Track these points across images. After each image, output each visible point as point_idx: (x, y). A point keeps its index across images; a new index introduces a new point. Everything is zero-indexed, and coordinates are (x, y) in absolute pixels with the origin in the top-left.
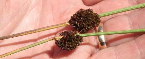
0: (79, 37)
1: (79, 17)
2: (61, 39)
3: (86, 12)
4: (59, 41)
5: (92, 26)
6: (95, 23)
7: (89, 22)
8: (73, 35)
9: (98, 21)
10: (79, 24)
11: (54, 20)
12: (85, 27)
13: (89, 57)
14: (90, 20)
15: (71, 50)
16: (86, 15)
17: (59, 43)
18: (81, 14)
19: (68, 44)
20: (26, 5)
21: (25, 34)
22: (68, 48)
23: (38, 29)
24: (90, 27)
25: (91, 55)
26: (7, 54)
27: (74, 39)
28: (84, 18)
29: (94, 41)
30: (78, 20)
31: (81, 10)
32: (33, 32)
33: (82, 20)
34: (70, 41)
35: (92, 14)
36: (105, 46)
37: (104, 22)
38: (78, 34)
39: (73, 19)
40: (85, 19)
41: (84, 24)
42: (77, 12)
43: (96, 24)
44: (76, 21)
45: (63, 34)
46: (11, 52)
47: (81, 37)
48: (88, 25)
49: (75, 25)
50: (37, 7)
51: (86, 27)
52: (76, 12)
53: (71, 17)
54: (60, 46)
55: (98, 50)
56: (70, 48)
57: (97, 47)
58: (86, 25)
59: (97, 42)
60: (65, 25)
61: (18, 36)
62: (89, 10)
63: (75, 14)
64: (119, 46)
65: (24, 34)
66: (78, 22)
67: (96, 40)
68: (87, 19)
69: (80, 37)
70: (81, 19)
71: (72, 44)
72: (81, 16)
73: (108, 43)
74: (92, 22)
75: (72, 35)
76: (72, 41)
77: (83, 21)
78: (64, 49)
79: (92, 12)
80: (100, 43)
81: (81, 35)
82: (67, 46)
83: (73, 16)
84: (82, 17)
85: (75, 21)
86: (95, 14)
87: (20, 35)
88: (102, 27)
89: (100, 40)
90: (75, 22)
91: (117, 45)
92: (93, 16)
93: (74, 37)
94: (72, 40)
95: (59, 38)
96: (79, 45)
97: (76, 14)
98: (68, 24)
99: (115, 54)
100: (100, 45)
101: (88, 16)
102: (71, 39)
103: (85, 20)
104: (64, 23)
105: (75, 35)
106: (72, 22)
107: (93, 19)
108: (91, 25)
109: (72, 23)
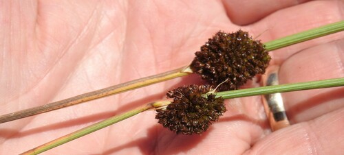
0: (214, 100)
1: (214, 51)
2: (170, 105)
3: (231, 40)
4: (165, 112)
5: (250, 73)
6: (255, 65)
7: (240, 64)
8: (198, 95)
9: (261, 59)
10: (216, 70)
11: (157, 64)
12: (232, 77)
13: (246, 150)
14: (243, 57)
15: (196, 132)
16: (231, 47)
17: (164, 117)
18: (218, 45)
19: (188, 118)
20: (85, 30)
21: (83, 102)
22: (188, 127)
23: (115, 87)
24: (244, 76)
25: (252, 146)
26: (36, 151)
27: (201, 105)
28: (227, 53)
29: (258, 110)
30: (212, 59)
31: (220, 34)
32: (101, 95)
33: (222, 60)
34: (191, 109)
35: (246, 44)
36: (286, 121)
37: (280, 64)
38: (212, 92)
39: (200, 57)
40: (228, 56)
41: (227, 69)
42: (210, 39)
43: (257, 68)
44: (207, 62)
45: (174, 93)
46: (44, 145)
47: (221, 100)
48: (239, 71)
49: (206, 71)
50: (112, 34)
51: (234, 76)
52: (208, 41)
53: (196, 54)
54: (168, 125)
55: (268, 131)
56: (194, 127)
57: (266, 125)
58: (233, 70)
59: (265, 112)
60: (182, 74)
61: (64, 107)
62: (239, 34)
63: (206, 46)
64: (318, 121)
65: (80, 100)
66: (212, 65)
67: (262, 108)
68: (235, 55)
69: (217, 99)
70: (219, 57)
71: (196, 119)
72: (220, 48)
73: (293, 113)
74: (249, 61)
75: (195, 96)
76: (196, 111)
77: (226, 60)
78: (179, 131)
79: (248, 38)
80: (272, 114)
81: (218, 95)
82: (185, 124)
83: (199, 50)
84: (222, 51)
85: (205, 62)
86: (254, 42)
87: (70, 103)
88: (277, 75)
89: (272, 107)
90: (206, 65)
91: (313, 119)
92: (248, 47)
93: (201, 99)
94: (197, 107)
95: (165, 104)
96: (215, 119)
97: (208, 45)
98: (189, 70)
99: (310, 140)
100: (273, 120)
101: (236, 47)
102: (194, 105)
103: (230, 58)
104: (180, 70)
105: (206, 96)
106: (199, 64)
107: (249, 54)
108: (244, 71)
109: (199, 68)
